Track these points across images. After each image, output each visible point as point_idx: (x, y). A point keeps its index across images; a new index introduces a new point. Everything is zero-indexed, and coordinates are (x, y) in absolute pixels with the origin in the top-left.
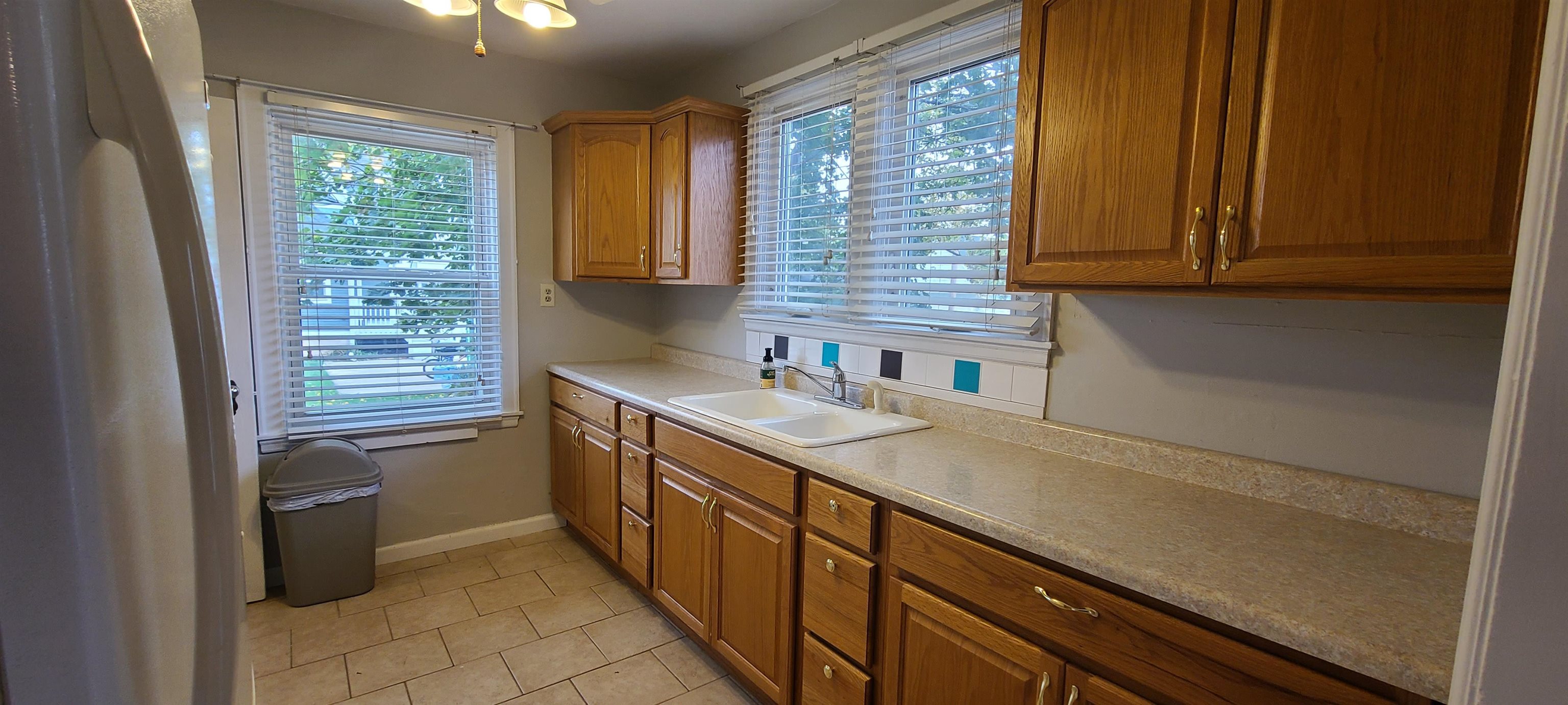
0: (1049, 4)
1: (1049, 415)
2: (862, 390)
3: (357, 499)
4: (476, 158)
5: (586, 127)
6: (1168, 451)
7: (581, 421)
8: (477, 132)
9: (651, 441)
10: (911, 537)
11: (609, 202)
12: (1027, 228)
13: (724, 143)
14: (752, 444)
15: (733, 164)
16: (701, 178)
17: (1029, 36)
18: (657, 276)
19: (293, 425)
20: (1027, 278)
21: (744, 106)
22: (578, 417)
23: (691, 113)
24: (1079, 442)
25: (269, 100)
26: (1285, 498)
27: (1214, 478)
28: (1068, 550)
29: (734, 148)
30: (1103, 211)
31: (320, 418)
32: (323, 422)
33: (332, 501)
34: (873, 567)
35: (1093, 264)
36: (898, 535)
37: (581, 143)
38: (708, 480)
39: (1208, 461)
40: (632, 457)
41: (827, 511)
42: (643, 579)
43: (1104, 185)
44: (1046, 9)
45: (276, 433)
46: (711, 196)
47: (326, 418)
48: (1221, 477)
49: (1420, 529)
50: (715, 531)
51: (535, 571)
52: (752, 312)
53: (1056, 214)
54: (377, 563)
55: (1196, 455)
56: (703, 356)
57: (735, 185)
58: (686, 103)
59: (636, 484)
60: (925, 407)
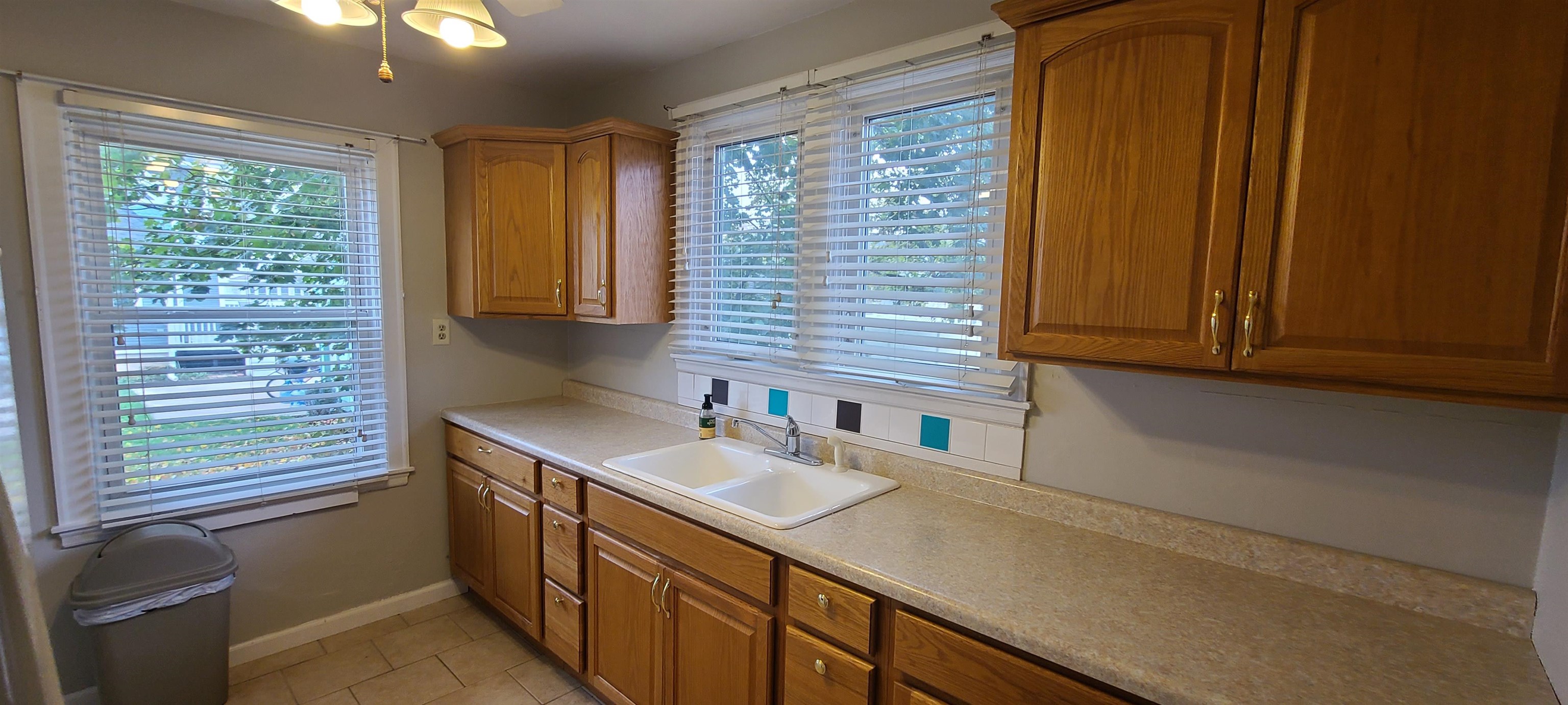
0: (1047, 61)
1: (1026, 477)
2: (816, 442)
3: (204, 597)
4: (351, 176)
5: (488, 144)
6: (1156, 520)
7: (488, 479)
8: (351, 146)
9: (582, 507)
10: (921, 642)
11: (517, 229)
12: (1024, 295)
13: (652, 168)
14: (717, 523)
15: (661, 191)
16: (626, 207)
17: (1025, 93)
18: (575, 312)
19: (109, 509)
20: (1025, 349)
21: (672, 128)
22: (485, 474)
23: (615, 135)
24: (1062, 508)
25: (65, 101)
26: (1279, 571)
27: (1206, 548)
28: (1118, 670)
29: (662, 174)
30: (1111, 286)
31: (146, 497)
32: (152, 502)
33: (167, 605)
34: (873, 670)
35: (1100, 340)
36: (905, 637)
37: (482, 162)
38: (657, 557)
39: (1199, 532)
40: (559, 525)
41: (814, 604)
42: (574, 661)
43: (1112, 257)
44: (1043, 66)
45: (84, 522)
46: (638, 227)
47: (156, 496)
48: (1213, 547)
49: (1416, 604)
50: (668, 617)
51: (436, 656)
52: (685, 353)
53: (1058, 283)
54: (231, 664)
55: (1186, 524)
56: (625, 397)
57: (663, 214)
58: (610, 125)
59: (563, 555)
60: (889, 463)
